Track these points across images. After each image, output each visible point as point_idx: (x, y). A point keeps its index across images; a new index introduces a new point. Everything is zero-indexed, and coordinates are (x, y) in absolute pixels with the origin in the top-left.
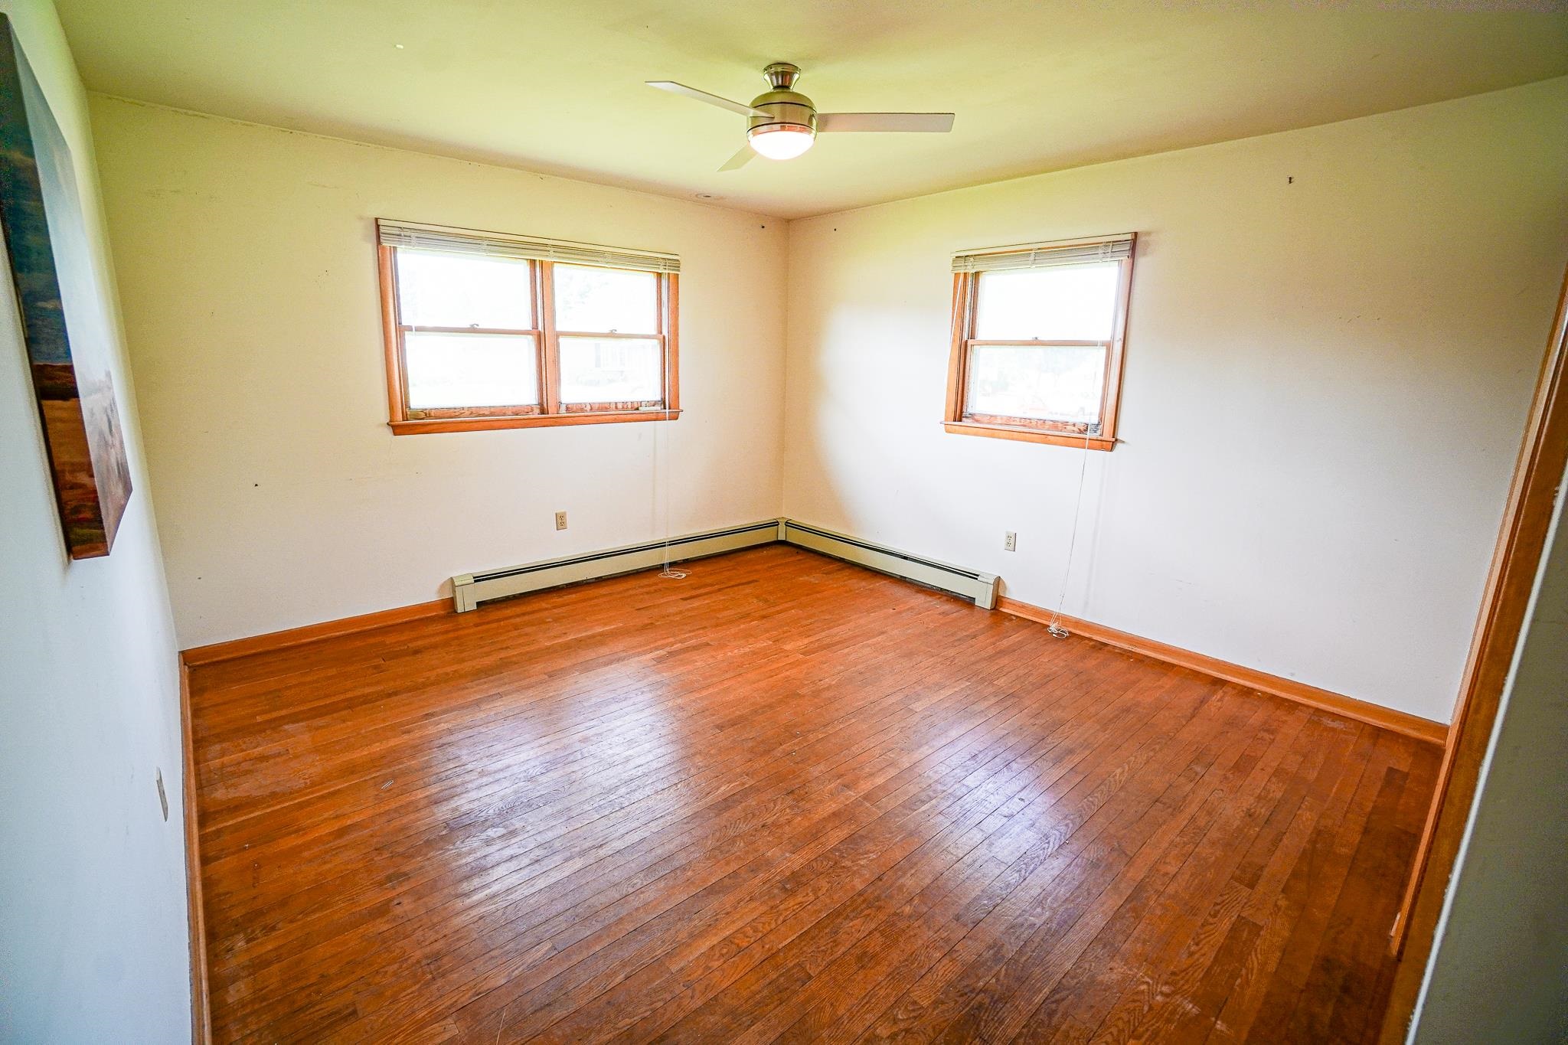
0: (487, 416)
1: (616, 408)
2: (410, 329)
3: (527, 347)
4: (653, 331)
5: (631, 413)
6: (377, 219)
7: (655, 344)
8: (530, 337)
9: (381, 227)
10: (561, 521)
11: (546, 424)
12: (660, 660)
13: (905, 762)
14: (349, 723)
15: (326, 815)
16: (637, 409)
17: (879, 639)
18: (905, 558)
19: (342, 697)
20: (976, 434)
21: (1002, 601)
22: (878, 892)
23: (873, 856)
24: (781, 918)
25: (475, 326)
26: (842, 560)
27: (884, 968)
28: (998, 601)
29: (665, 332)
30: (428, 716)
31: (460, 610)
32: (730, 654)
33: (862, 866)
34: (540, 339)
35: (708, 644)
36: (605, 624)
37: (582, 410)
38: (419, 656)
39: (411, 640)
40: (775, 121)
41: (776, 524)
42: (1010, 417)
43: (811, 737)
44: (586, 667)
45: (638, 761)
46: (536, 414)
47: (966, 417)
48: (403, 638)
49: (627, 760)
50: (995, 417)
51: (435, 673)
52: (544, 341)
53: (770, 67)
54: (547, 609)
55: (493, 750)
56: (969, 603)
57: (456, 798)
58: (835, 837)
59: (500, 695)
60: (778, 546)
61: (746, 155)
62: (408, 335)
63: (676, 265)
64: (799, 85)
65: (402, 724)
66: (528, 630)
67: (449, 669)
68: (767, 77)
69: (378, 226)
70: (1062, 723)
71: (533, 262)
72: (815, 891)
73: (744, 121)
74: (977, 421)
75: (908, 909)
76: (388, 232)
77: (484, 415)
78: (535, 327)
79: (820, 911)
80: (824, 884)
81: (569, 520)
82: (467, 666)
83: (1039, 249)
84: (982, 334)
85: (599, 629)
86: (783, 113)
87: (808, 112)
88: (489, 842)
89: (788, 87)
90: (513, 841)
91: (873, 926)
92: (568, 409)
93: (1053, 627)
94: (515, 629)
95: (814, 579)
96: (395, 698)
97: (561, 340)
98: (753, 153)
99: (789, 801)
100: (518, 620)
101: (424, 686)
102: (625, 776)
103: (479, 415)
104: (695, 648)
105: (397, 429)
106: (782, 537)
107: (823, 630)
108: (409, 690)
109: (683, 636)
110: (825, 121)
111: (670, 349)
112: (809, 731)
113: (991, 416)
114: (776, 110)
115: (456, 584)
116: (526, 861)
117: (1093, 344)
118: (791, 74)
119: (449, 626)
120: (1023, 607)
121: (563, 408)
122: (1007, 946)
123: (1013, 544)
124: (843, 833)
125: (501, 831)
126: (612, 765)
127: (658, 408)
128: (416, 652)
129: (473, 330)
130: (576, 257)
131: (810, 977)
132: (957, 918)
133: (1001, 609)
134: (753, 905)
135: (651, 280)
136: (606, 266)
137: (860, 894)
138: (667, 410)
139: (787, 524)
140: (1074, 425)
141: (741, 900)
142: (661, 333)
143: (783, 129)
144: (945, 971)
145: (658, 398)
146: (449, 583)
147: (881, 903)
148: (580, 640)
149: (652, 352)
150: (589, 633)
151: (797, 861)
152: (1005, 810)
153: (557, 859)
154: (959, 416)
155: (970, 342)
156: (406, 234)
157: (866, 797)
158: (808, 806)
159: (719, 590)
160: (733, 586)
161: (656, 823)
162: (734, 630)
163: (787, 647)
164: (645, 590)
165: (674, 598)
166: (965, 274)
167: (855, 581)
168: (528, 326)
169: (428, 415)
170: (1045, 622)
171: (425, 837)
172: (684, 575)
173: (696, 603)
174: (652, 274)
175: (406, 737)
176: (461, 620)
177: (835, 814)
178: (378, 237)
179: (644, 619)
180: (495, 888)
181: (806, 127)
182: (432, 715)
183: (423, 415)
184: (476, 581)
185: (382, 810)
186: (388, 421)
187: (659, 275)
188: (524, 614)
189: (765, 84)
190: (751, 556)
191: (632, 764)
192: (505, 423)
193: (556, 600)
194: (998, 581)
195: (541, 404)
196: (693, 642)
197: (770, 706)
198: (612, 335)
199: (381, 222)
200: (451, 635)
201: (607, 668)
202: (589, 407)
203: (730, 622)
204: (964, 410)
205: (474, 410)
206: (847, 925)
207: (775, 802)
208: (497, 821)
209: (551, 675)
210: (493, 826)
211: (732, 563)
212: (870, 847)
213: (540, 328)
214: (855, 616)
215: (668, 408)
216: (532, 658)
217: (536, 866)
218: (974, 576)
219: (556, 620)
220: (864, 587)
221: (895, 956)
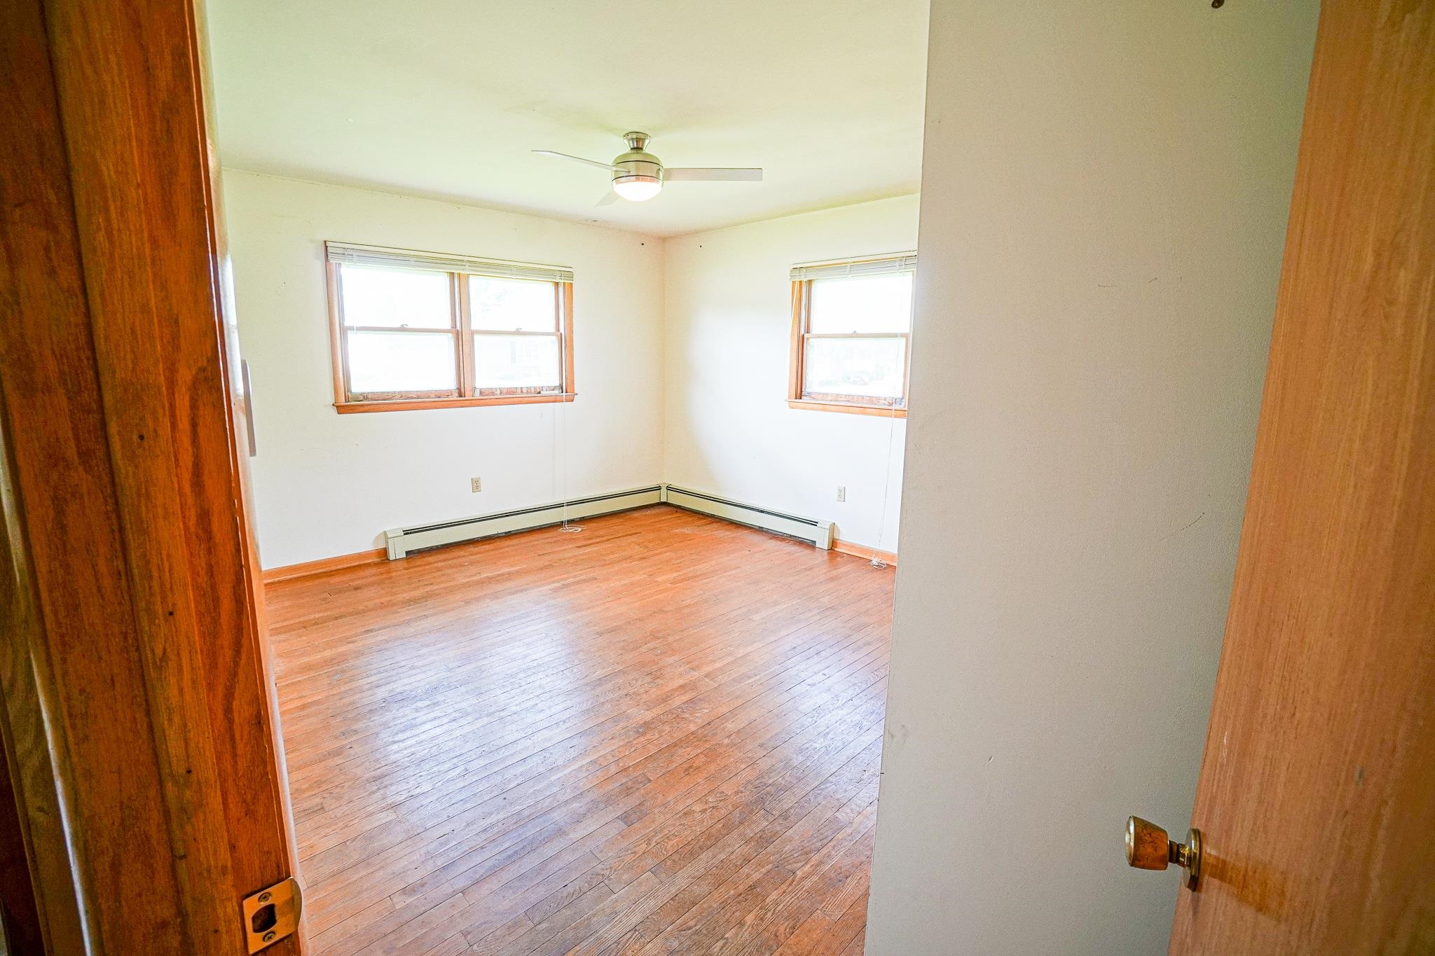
0: (415, 398)
1: (522, 392)
2: (351, 328)
3: (448, 342)
4: (552, 329)
5: (535, 396)
6: (325, 242)
7: (555, 339)
8: (450, 335)
9: (329, 248)
10: (476, 485)
11: (463, 405)
12: (556, 590)
13: (741, 652)
14: (304, 638)
15: (291, 697)
16: (540, 393)
17: (734, 572)
18: (762, 512)
19: (297, 620)
20: (812, 409)
21: (836, 543)
22: (706, 732)
23: (706, 711)
24: (633, 749)
25: (405, 326)
26: (712, 516)
27: (705, 774)
28: (834, 543)
29: (562, 330)
30: (368, 631)
31: (392, 558)
32: (613, 584)
33: (697, 717)
34: (458, 337)
35: (596, 579)
36: (512, 566)
37: (493, 394)
38: (359, 591)
39: (352, 580)
40: (631, 174)
41: (659, 488)
42: (838, 395)
43: (671, 639)
44: (496, 596)
45: (535, 657)
46: (455, 397)
47: (805, 396)
48: (345, 579)
49: (526, 656)
50: (827, 394)
51: (372, 602)
52: (461, 338)
53: (627, 134)
54: (464, 556)
55: (421, 652)
56: (811, 545)
57: (392, 684)
58: (678, 701)
59: (426, 616)
60: (660, 507)
61: (612, 197)
62: (350, 335)
63: (570, 275)
64: (649, 148)
65: (347, 638)
66: (450, 571)
67: (384, 600)
68: (625, 141)
69: (326, 247)
70: (866, 626)
71: (452, 274)
72: (660, 732)
73: (610, 174)
74: (813, 398)
75: (726, 741)
76: (333, 251)
77: (412, 398)
78: (454, 326)
79: (663, 744)
80: (667, 728)
81: (482, 484)
82: (399, 597)
83: (854, 262)
84: (815, 329)
85: (507, 570)
86: (637, 169)
87: (656, 167)
88: (417, 710)
89: (641, 149)
90: (436, 709)
91: (699, 751)
92: (481, 393)
93: (875, 561)
94: (438, 571)
95: (688, 530)
96: (340, 620)
97: (477, 337)
98: (617, 197)
99: (648, 679)
100: (440, 564)
101: (364, 611)
102: (524, 666)
103: (408, 398)
104: (584, 581)
105: (341, 409)
106: (664, 499)
107: (689, 567)
108: (351, 614)
109: (576, 573)
110: (669, 174)
111: (566, 344)
112: (669, 635)
113: (824, 394)
114: (632, 166)
115: (389, 536)
116: (446, 720)
117: (895, 336)
118: (644, 140)
119: (382, 569)
120: (852, 546)
121: (477, 392)
122: (794, 760)
123: (843, 496)
124: (685, 698)
125: (427, 703)
126: (514, 660)
127: (557, 392)
128: (356, 588)
129: (403, 329)
130: (487, 270)
131: (650, 781)
132: (761, 745)
133: (836, 549)
134: (613, 741)
135: (551, 287)
136: (512, 277)
137: (692, 733)
138: (564, 394)
139: (668, 488)
140: (885, 400)
141: (605, 739)
142: (559, 331)
143: (637, 180)
144: (747, 775)
145: (557, 384)
146: (383, 536)
147: (708, 738)
148: (490, 578)
149: (551, 345)
150: (498, 573)
151: (649, 716)
152: (809, 681)
153: (470, 719)
154: (799, 395)
155: (806, 336)
156: (349, 253)
157: (707, 676)
158: (662, 682)
159: (608, 540)
160: (619, 537)
161: (546, 695)
162: (617, 568)
163: (659, 579)
164: (547, 541)
165: (570, 546)
166: (801, 282)
167: (721, 531)
168: (448, 326)
169: (366, 398)
170: (869, 558)
171: (369, 708)
172: (580, 530)
173: (588, 550)
174: (551, 283)
175: (351, 646)
176: (393, 565)
177: (682, 687)
178: (327, 256)
179: (545, 561)
180: (423, 737)
181: (654, 178)
182: (371, 631)
183: (362, 398)
184: (405, 534)
185: (335, 692)
186: (333, 402)
187: (557, 284)
188: (446, 560)
189: (625, 147)
190: (636, 514)
191: (529, 659)
192: (430, 405)
193: (472, 549)
194: (833, 527)
195: (459, 389)
196: (583, 577)
197: (641, 620)
198: (518, 333)
199: (329, 244)
200: (385, 576)
201: (512, 597)
202: (498, 392)
203: (612, 563)
204: (803, 390)
205: (404, 394)
206: (680, 751)
207: (637, 680)
208: (424, 697)
209: (468, 603)
210: (421, 700)
211: (621, 520)
212: (706, 705)
213: (458, 327)
214: (716, 557)
215: (566, 391)
216: (451, 591)
217: (454, 723)
218: (814, 524)
219: (472, 563)
220: (728, 535)
221: (712, 768)
